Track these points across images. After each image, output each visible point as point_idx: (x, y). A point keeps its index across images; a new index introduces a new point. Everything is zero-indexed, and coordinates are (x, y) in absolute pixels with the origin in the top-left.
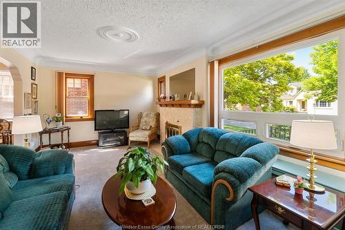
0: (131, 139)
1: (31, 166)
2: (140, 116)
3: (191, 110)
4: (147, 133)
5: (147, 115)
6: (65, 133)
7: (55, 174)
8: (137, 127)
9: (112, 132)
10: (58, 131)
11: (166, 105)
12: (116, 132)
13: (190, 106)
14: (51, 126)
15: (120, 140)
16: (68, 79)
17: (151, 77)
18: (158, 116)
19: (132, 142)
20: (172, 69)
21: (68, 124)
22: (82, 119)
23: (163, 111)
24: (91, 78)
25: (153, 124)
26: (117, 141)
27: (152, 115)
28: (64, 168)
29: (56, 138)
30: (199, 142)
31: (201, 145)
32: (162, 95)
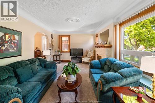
0: (83, 61)
1: (45, 65)
2: (87, 51)
3: (106, 49)
4: (89, 59)
5: (90, 51)
6: (61, 56)
7: (51, 68)
8: (86, 56)
9: (76, 57)
10: (58, 55)
11: (99, 47)
12: (78, 57)
13: (105, 47)
14: (57, 54)
15: (79, 61)
16: (62, 38)
17: (93, 35)
18: (95, 52)
19: (83, 62)
20: (100, 30)
21: (62, 53)
22: (66, 52)
23: (97, 49)
24: (69, 37)
25: (93, 55)
26: (78, 61)
27: (93, 51)
28: (53, 67)
29: (58, 58)
30: (105, 64)
31: (106, 65)
32: (97, 42)
